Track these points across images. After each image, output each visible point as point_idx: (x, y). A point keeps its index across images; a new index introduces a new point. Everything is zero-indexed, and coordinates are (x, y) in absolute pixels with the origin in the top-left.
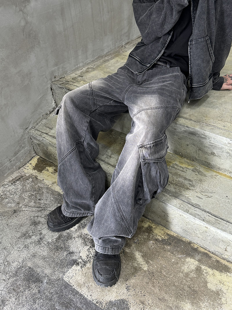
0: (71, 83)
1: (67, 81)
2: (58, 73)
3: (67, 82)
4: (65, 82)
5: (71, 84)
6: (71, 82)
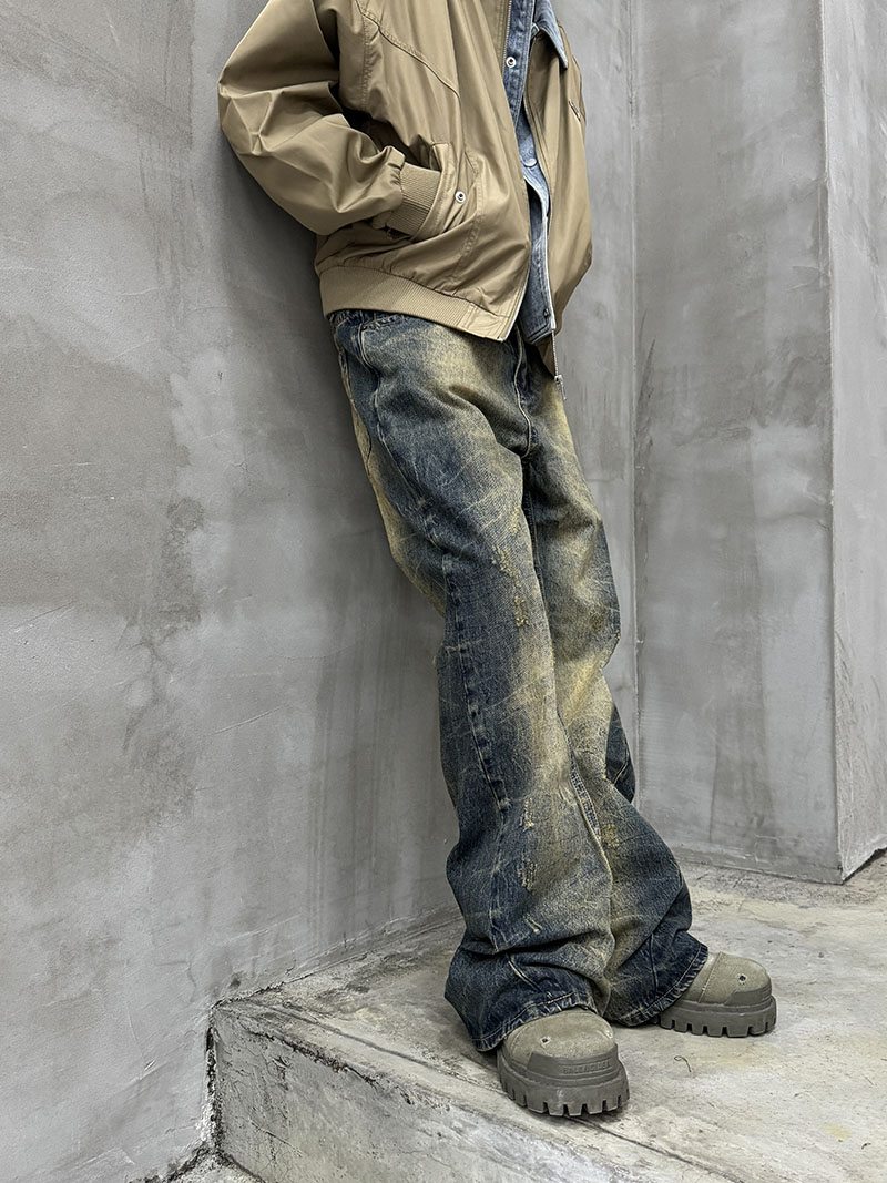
0: (311, 1016)
1: (291, 1006)
2: (255, 961)
3: (291, 1011)
4: (280, 1007)
5: (310, 1022)
6: (311, 1010)
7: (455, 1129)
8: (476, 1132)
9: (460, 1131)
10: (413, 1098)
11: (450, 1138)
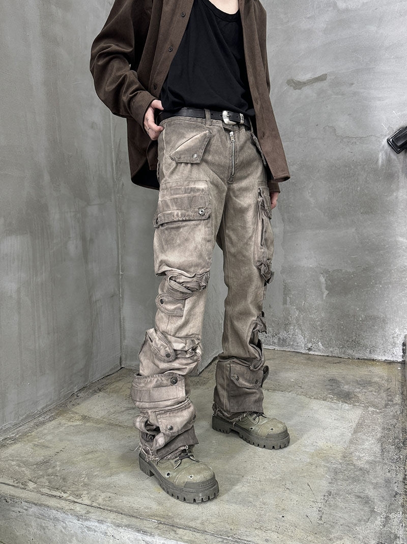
7: (25, 509)
8: (32, 509)
9: (26, 510)
10: (8, 500)
11: (23, 512)
